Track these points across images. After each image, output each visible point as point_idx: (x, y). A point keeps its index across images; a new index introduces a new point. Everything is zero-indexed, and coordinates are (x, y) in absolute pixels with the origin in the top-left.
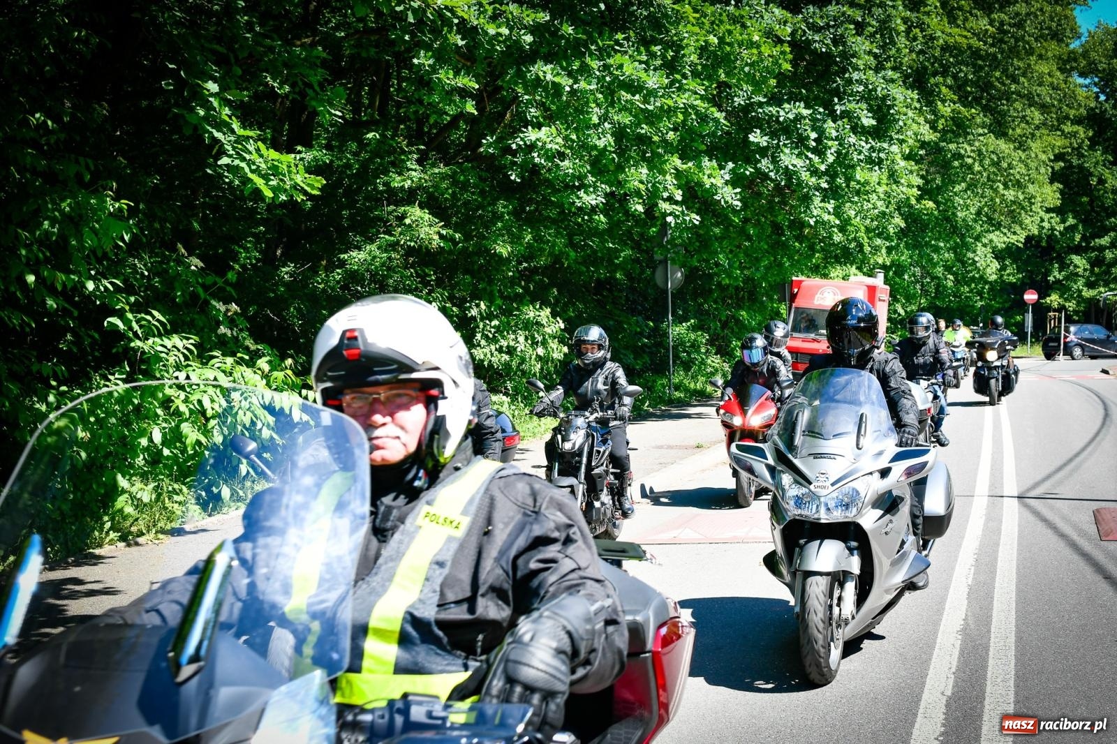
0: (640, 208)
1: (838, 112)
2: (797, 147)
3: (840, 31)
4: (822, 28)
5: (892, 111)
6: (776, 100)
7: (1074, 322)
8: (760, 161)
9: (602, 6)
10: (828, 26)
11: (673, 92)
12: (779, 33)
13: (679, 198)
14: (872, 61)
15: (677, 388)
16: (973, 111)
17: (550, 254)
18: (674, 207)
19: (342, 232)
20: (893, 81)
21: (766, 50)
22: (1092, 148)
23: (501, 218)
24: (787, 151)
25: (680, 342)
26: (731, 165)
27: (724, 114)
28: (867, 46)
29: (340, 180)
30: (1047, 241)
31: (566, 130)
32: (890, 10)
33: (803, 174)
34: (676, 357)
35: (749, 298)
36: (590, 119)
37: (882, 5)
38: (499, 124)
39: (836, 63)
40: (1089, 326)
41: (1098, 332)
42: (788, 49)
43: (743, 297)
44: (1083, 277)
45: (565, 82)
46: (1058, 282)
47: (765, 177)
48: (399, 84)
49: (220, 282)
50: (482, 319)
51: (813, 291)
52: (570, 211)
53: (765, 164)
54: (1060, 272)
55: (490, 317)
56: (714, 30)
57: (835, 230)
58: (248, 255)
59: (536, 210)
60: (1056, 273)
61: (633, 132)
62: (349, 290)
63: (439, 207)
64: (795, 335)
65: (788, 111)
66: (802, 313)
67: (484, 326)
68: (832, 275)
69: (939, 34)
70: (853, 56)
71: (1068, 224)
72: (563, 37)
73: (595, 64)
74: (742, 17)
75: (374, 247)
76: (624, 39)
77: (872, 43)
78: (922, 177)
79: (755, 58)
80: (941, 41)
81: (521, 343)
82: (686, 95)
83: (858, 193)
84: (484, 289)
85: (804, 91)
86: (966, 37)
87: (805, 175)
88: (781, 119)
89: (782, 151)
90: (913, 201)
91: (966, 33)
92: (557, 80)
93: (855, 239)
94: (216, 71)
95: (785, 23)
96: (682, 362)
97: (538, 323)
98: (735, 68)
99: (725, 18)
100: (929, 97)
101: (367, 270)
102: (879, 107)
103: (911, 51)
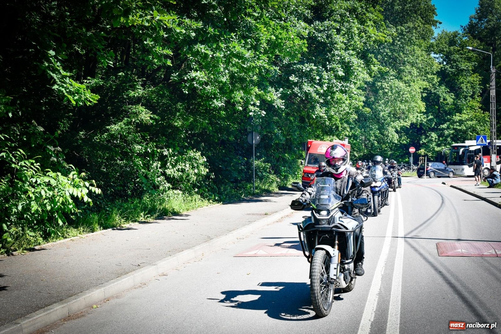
0: (241, 108)
1: (328, 68)
2: (310, 83)
3: (330, 32)
4: (322, 31)
5: (352, 68)
6: (301, 62)
7: (431, 161)
8: (294, 88)
9: (225, 19)
10: (324, 30)
11: (255, 60)
12: (303, 34)
13: (258, 104)
14: (344, 46)
15: (256, 188)
16: (387, 68)
17: (201, 128)
18: (256, 108)
19: (108, 116)
20: (352, 55)
21: (296, 42)
22: (439, 86)
23: (179, 111)
24: (306, 84)
25: (258, 167)
26: (281, 89)
27: (278, 68)
28: (342, 39)
29: (107, 93)
30: (420, 126)
31: (209, 74)
32: (352, 24)
33: (313, 94)
34: (256, 174)
35: (288, 149)
36: (220, 70)
37: (348, 22)
38: (179, 70)
39: (328, 46)
40: (438, 163)
41: (441, 166)
42: (306, 42)
43: (286, 148)
44: (435, 141)
45: (210, 53)
46: (424, 143)
47: (297, 95)
48: (134, 51)
49: (52, 137)
50: (170, 156)
51: (317, 146)
52: (210, 108)
53: (296, 90)
54: (425, 139)
55: (174, 155)
56: (274, 32)
57: (327, 119)
58: (64, 126)
59: (195, 108)
60: (423, 140)
61: (238, 75)
62: (111, 143)
63: (151, 106)
64: (309, 165)
65: (306, 67)
66: (312, 156)
67: (171, 160)
68: (325, 139)
69: (373, 35)
70: (335, 44)
71: (429, 118)
72: (209, 33)
73: (223, 46)
74: (287, 26)
75: (122, 123)
76: (235, 35)
77: (343, 38)
78: (366, 97)
79: (291, 45)
80: (374, 38)
81: (188, 167)
82: (261, 61)
83: (337, 103)
84: (172, 143)
85: (314, 58)
86: (384, 37)
87: (314, 95)
88: (304, 71)
89: (304, 84)
90: (361, 108)
91: (384, 35)
92: (206, 52)
93: (335, 124)
94: (55, 45)
95: (306, 29)
96: (259, 176)
97: (195, 159)
98: (283, 49)
99: (279, 27)
100: (368, 63)
101: (119, 134)
102: (346, 66)
103: (361, 42)
